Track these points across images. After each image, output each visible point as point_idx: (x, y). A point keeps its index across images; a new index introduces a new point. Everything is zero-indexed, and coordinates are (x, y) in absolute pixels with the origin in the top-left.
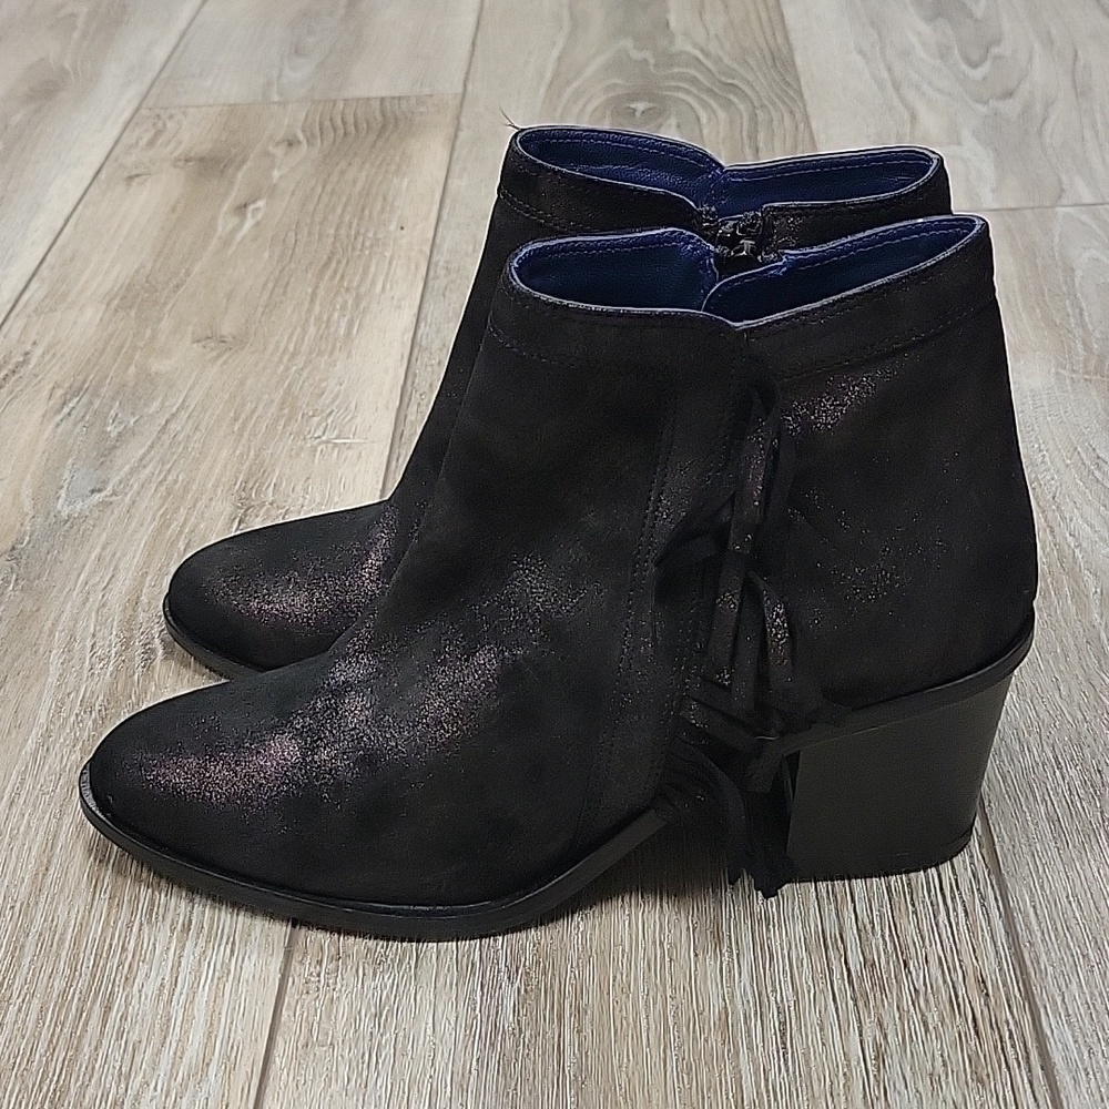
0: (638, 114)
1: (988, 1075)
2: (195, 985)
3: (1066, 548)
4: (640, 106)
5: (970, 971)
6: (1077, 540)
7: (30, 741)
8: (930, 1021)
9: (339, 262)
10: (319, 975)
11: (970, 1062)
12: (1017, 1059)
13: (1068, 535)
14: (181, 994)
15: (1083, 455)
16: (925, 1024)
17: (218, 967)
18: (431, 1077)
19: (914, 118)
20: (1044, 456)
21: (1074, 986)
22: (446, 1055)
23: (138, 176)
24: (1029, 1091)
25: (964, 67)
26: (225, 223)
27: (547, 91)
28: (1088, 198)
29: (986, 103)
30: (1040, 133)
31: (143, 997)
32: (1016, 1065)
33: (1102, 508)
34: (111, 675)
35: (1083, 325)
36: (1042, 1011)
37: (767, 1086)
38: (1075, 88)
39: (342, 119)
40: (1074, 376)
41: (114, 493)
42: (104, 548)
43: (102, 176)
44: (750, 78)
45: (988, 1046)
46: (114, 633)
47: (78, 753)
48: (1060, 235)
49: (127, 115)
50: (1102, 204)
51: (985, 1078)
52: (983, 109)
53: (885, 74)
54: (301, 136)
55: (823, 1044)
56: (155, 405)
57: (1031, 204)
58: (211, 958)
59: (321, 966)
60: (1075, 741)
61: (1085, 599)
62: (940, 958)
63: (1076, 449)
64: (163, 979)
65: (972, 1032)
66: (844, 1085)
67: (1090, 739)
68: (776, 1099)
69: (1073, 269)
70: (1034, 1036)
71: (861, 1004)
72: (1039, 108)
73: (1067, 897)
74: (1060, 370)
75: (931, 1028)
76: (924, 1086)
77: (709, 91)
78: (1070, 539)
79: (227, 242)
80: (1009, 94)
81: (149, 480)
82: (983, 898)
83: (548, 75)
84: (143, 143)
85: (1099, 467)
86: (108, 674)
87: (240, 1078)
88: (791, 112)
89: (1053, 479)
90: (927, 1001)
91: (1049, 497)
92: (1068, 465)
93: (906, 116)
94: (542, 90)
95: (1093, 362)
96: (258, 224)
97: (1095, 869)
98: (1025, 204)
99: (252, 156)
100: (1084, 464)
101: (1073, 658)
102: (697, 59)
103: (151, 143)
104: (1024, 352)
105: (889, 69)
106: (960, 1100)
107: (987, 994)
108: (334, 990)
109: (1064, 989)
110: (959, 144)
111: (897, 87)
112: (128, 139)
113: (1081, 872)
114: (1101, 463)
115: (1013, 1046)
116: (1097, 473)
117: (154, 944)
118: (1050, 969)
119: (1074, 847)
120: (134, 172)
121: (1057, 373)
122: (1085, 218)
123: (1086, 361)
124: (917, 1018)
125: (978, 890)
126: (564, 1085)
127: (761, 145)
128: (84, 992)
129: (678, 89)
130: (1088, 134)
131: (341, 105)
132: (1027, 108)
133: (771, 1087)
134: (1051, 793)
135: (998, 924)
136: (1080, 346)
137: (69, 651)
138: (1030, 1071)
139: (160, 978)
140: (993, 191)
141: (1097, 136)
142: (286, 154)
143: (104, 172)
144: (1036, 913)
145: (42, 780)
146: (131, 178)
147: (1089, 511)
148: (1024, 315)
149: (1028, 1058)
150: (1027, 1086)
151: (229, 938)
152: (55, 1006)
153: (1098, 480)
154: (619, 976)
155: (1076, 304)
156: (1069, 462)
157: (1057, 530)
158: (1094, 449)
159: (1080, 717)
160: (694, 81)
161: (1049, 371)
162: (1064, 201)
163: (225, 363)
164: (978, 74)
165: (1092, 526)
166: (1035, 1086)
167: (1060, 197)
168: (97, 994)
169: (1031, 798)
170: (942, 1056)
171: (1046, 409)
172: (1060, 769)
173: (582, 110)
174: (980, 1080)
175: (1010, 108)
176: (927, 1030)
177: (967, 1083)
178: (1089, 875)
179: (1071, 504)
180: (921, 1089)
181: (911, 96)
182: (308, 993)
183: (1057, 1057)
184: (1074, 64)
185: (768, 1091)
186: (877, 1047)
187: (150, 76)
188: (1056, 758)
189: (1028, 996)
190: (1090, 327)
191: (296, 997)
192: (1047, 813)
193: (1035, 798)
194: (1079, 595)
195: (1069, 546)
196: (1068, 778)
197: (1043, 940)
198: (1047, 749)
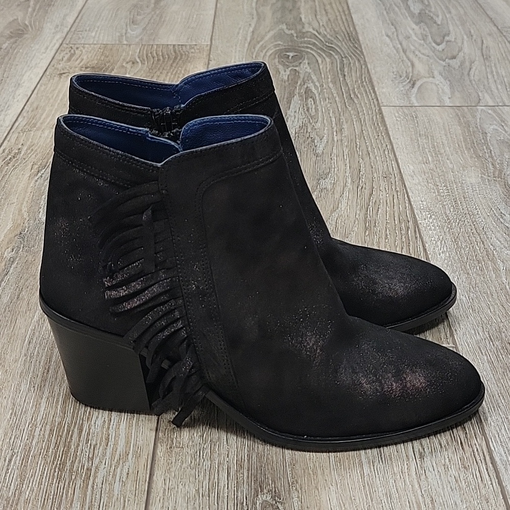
0: (290, 57)
1: (468, 466)
2: (120, 421)
3: (490, 250)
4: (291, 54)
6: (494, 247)
7: (35, 316)
8: (442, 443)
11: (461, 460)
12: (480, 460)
13: (490, 245)
14: (113, 425)
15: (495, 211)
16: (441, 445)
18: (227, 462)
19: (413, 65)
20: (478, 211)
21: (503, 430)
22: (233, 453)
23: (64, 73)
24: (486, 473)
25: (434, 44)
27: (248, 46)
28: (491, 103)
29: (444, 61)
30: (469, 74)
31: (96, 426)
32: (480, 462)
33: (504, 234)
35: (492, 158)
36: (490, 440)
37: (374, 468)
38: (483, 56)
39: (156, 53)
40: (489, 178)
43: (48, 73)
44: (340, 44)
45: (468, 454)
48: (480, 119)
49: (57, 46)
50: (498, 106)
51: (467, 466)
52: (444, 63)
53: (399, 46)
54: (138, 60)
55: (397, 452)
57: (467, 105)
60: (498, 330)
61: (499, 272)
63: (491, 209)
64: (105, 418)
65: (461, 448)
66: (407, 468)
67: (504, 330)
68: (378, 474)
69: (486, 133)
70: (487, 450)
72: (467, 64)
73: (498, 394)
74: (483, 175)
75: (443, 446)
76: (441, 469)
77: (321, 49)
78: (491, 246)
80: (454, 57)
83: (249, 39)
84: (65, 59)
85: (502, 218)
87: (143, 461)
88: (359, 60)
89: (482, 221)
91: (481, 229)
92: (488, 216)
93: (409, 64)
94: (247, 45)
95: (497, 173)
98: (464, 105)
99: (116, 68)
100: (495, 215)
101: (495, 296)
102: (315, 35)
103: (69, 60)
104: (467, 167)
105: (401, 44)
106: (457, 475)
107: (466, 433)
109: (499, 431)
110: (433, 77)
111: (405, 52)
112: (58, 57)
113: (503, 384)
114: (503, 216)
115: (479, 454)
116: (501, 219)
118: (492, 424)
119: (500, 374)
120: (62, 72)
121: (482, 177)
122: (490, 112)
123: (494, 172)
126: (286, 466)
127: (346, 74)
128: (69, 423)
129: (307, 48)
130: (490, 77)
131: (155, 47)
132: (462, 63)
133: (375, 469)
134: (489, 351)
136: (491, 166)
138: (486, 464)
139: (103, 418)
140: (449, 98)
141: (494, 77)
142: (131, 67)
143: (48, 70)
145: (43, 333)
146: (61, 74)
147: (499, 235)
148: (466, 152)
149: (485, 459)
150: (485, 470)
152: (57, 428)
153: (502, 223)
155: (488, 148)
156: (489, 214)
157: (485, 242)
158: (499, 209)
159: (500, 320)
160: (314, 44)
161: (478, 176)
162: (481, 104)
164: (440, 48)
165: (500, 242)
166: (489, 470)
167: (479, 102)
168: (75, 424)
169: (481, 354)
170: (448, 457)
171: (478, 192)
172: (492, 342)
173: (265, 55)
174: (465, 468)
175: (455, 63)
176: (441, 447)
177: (460, 469)
179: (491, 232)
180: (440, 471)
181: (411, 56)
183: (497, 459)
184: (482, 46)
185: (374, 471)
186: (420, 454)
187: (66, 30)
188: (490, 337)
189: (484, 434)
190: (495, 158)
191: (165, 427)
192: (488, 359)
193: (482, 353)
194: (496, 270)
195: (491, 250)
196: (495, 345)
197: (489, 411)
198: (486, 333)
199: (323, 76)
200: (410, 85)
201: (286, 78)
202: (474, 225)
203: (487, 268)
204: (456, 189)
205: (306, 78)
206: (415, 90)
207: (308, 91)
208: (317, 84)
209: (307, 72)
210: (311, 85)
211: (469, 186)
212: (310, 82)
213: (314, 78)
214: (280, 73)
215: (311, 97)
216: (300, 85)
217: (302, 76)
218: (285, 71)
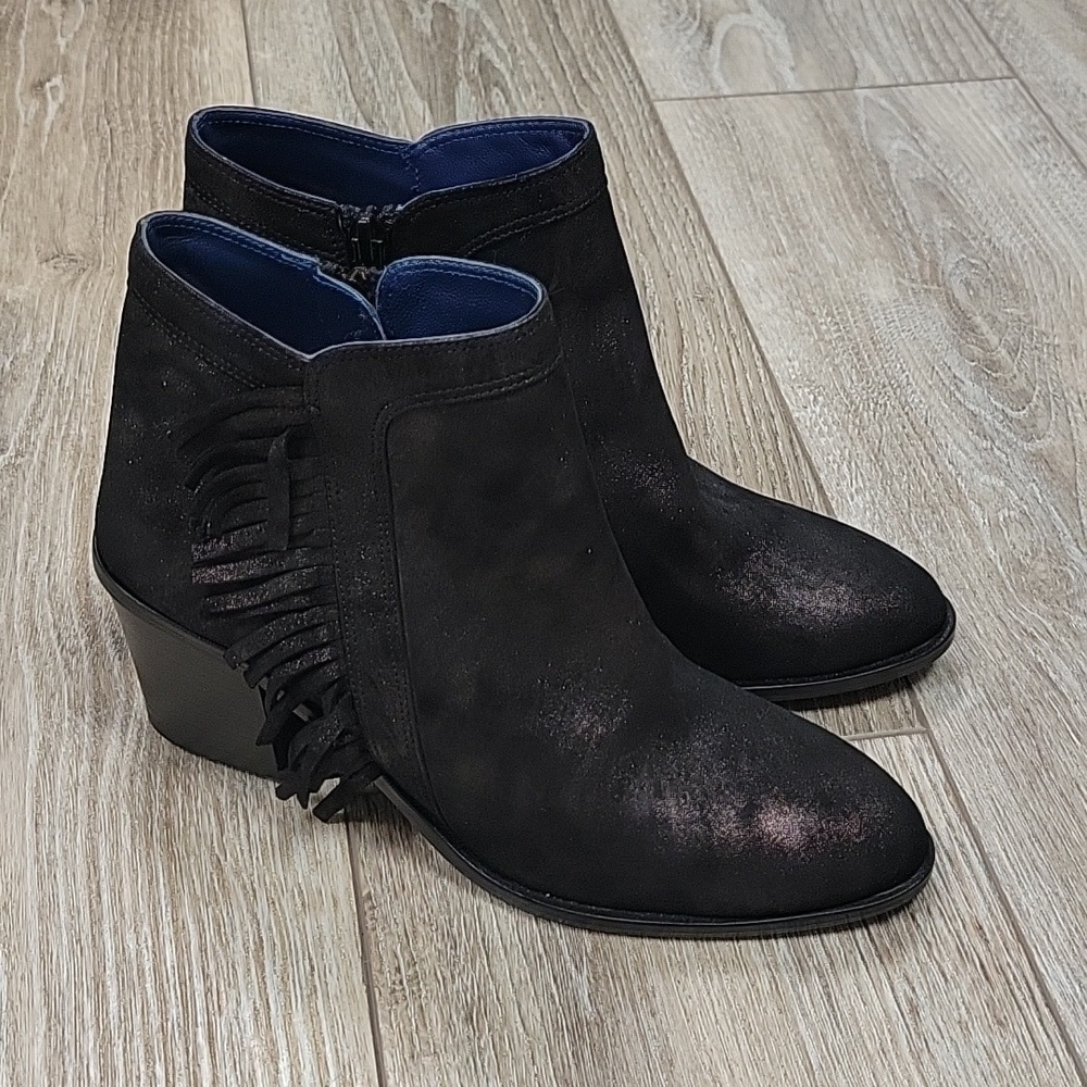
1: (1005, 1018)
2: (288, 1005)
3: (949, 476)
5: (968, 919)
6: (955, 468)
7: (30, 753)
8: (946, 971)
9: (167, 158)
10: (401, 982)
11: (988, 1005)
12: (1024, 999)
13: (947, 463)
14: (277, 1017)
15: (941, 374)
16: (944, 975)
17: (304, 985)
18: (536, 1075)
20: (907, 376)
21: (1054, 924)
22: (543, 1053)
24: (1041, 1029)
26: (26, 108)
28: (882, 80)
31: (242, 1024)
32: (1025, 1006)
33: (970, 433)
34: (89, 671)
36: (1034, 950)
37: (827, 1049)
40: (914, 285)
41: (19, 454)
42: (31, 520)
45: (999, 990)
46: (76, 622)
47: (86, 763)
48: (866, 123)
50: (896, 86)
51: (1003, 1020)
55: (865, 1004)
56: (26, 342)
57: (832, 87)
58: (294, 976)
59: (400, 973)
60: (1001, 681)
61: (977, 532)
62: (939, 909)
63: (933, 368)
64: (254, 1003)
65: (983, 978)
66: (891, 1041)
67: (1013, 677)
68: (839, 1062)
69: (886, 163)
70: (1033, 976)
71: (885, 960)
73: (1029, 837)
74: (900, 279)
75: (949, 977)
76: (956, 1033)
78: (950, 467)
79: (36, 134)
81: (50, 436)
82: (962, 845)
85: (958, 389)
86: (86, 670)
89: (921, 401)
90: (939, 951)
91: (922, 423)
92: (930, 387)
95: (927, 270)
96: (62, 108)
97: (1046, 809)
98: (826, 87)
99: (26, 16)
100: (944, 384)
101: (980, 594)
104: (864, 260)
106: (987, 1043)
107: (986, 939)
108: (420, 997)
109: (1046, 928)
110: (748, 11)
114: (960, 384)
115: (1019, 989)
116: (958, 395)
117: (233, 967)
118: (1031, 909)
119: (1023, 787)
121: (898, 283)
122: (883, 102)
123: (921, 268)
124: (935, 969)
125: (956, 838)
126: (656, 1070)
127: (558, 10)
128: (182, 1024)
133: (831, 1051)
134: (993, 734)
135: (980, 869)
136: (912, 254)
137: (35, 646)
138: (1038, 1009)
139: (251, 1003)
140: (793, 69)
144: (1007, 856)
145: (59, 797)
147: (960, 436)
148: (853, 216)
149: (1033, 998)
150: (1039, 1024)
151: (303, 953)
152: (159, 1043)
153: (960, 402)
154: (673, 956)
155: (897, 204)
156: (930, 382)
157: (936, 458)
158: (949, 368)
159: (1000, 655)
161: (891, 282)
162: (861, 83)
163: (85, 287)
165: (967, 454)
166: (1045, 1023)
167: (856, 77)
168: (195, 1025)
169: (979, 746)
170: (963, 1003)
171: (898, 324)
172: (995, 710)
174: (1000, 1023)
176: (946, 980)
177: (990, 1027)
178: (1043, 816)
179: (943, 429)
180: (954, 1037)
182: (397, 1002)
183: (1056, 995)
185: (830, 1055)
186: (910, 1002)
188: (989, 699)
189: (1020, 938)
190: (917, 231)
191: (388, 1008)
192: (994, 755)
193: (980, 740)
194: (971, 526)
195: (952, 476)
196: (1003, 719)
197: (1020, 882)
198: (980, 690)
199: (509, 20)
200: (702, 36)
201: (428, 30)
202: (907, 414)
203: (952, 523)
204: (852, 320)
205: (472, 30)
206: (716, 48)
207: (485, 65)
208: (500, 43)
209: (472, 10)
210: (487, 48)
211: (877, 311)
212: (484, 38)
213: (490, 25)
214: (411, 17)
215: (496, 85)
216: (464, 49)
217: (461, 22)
218: (422, 11)
